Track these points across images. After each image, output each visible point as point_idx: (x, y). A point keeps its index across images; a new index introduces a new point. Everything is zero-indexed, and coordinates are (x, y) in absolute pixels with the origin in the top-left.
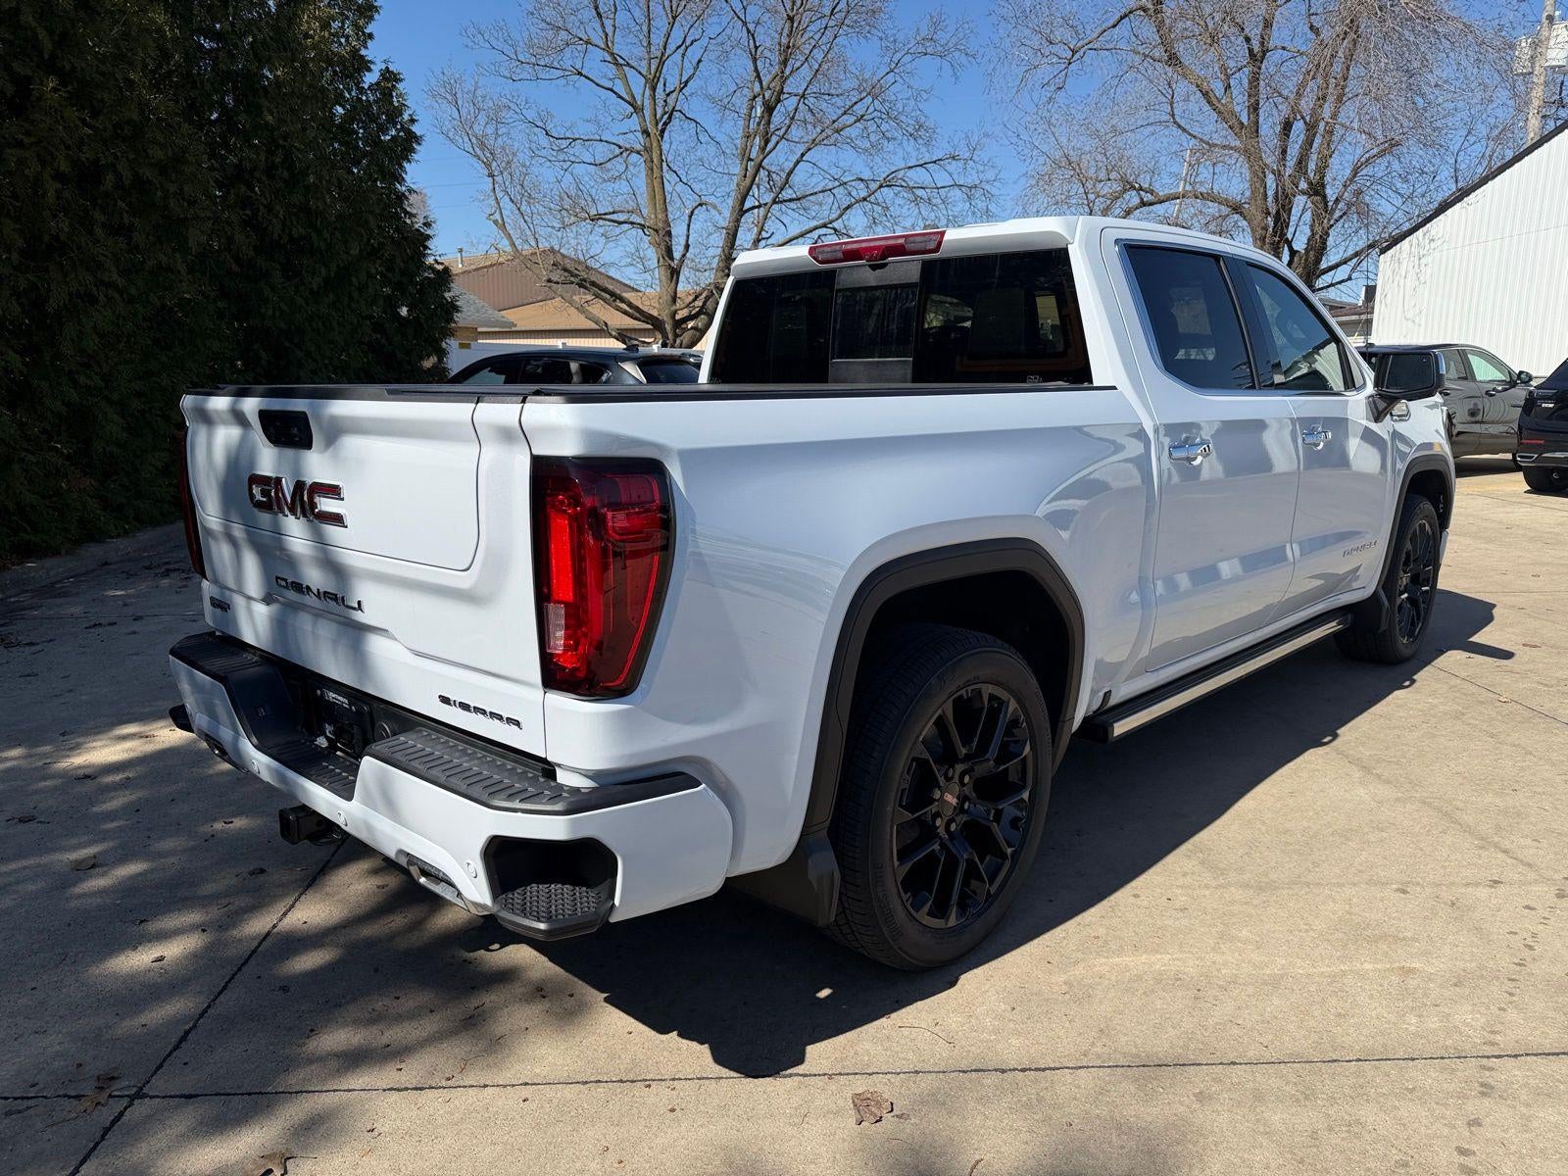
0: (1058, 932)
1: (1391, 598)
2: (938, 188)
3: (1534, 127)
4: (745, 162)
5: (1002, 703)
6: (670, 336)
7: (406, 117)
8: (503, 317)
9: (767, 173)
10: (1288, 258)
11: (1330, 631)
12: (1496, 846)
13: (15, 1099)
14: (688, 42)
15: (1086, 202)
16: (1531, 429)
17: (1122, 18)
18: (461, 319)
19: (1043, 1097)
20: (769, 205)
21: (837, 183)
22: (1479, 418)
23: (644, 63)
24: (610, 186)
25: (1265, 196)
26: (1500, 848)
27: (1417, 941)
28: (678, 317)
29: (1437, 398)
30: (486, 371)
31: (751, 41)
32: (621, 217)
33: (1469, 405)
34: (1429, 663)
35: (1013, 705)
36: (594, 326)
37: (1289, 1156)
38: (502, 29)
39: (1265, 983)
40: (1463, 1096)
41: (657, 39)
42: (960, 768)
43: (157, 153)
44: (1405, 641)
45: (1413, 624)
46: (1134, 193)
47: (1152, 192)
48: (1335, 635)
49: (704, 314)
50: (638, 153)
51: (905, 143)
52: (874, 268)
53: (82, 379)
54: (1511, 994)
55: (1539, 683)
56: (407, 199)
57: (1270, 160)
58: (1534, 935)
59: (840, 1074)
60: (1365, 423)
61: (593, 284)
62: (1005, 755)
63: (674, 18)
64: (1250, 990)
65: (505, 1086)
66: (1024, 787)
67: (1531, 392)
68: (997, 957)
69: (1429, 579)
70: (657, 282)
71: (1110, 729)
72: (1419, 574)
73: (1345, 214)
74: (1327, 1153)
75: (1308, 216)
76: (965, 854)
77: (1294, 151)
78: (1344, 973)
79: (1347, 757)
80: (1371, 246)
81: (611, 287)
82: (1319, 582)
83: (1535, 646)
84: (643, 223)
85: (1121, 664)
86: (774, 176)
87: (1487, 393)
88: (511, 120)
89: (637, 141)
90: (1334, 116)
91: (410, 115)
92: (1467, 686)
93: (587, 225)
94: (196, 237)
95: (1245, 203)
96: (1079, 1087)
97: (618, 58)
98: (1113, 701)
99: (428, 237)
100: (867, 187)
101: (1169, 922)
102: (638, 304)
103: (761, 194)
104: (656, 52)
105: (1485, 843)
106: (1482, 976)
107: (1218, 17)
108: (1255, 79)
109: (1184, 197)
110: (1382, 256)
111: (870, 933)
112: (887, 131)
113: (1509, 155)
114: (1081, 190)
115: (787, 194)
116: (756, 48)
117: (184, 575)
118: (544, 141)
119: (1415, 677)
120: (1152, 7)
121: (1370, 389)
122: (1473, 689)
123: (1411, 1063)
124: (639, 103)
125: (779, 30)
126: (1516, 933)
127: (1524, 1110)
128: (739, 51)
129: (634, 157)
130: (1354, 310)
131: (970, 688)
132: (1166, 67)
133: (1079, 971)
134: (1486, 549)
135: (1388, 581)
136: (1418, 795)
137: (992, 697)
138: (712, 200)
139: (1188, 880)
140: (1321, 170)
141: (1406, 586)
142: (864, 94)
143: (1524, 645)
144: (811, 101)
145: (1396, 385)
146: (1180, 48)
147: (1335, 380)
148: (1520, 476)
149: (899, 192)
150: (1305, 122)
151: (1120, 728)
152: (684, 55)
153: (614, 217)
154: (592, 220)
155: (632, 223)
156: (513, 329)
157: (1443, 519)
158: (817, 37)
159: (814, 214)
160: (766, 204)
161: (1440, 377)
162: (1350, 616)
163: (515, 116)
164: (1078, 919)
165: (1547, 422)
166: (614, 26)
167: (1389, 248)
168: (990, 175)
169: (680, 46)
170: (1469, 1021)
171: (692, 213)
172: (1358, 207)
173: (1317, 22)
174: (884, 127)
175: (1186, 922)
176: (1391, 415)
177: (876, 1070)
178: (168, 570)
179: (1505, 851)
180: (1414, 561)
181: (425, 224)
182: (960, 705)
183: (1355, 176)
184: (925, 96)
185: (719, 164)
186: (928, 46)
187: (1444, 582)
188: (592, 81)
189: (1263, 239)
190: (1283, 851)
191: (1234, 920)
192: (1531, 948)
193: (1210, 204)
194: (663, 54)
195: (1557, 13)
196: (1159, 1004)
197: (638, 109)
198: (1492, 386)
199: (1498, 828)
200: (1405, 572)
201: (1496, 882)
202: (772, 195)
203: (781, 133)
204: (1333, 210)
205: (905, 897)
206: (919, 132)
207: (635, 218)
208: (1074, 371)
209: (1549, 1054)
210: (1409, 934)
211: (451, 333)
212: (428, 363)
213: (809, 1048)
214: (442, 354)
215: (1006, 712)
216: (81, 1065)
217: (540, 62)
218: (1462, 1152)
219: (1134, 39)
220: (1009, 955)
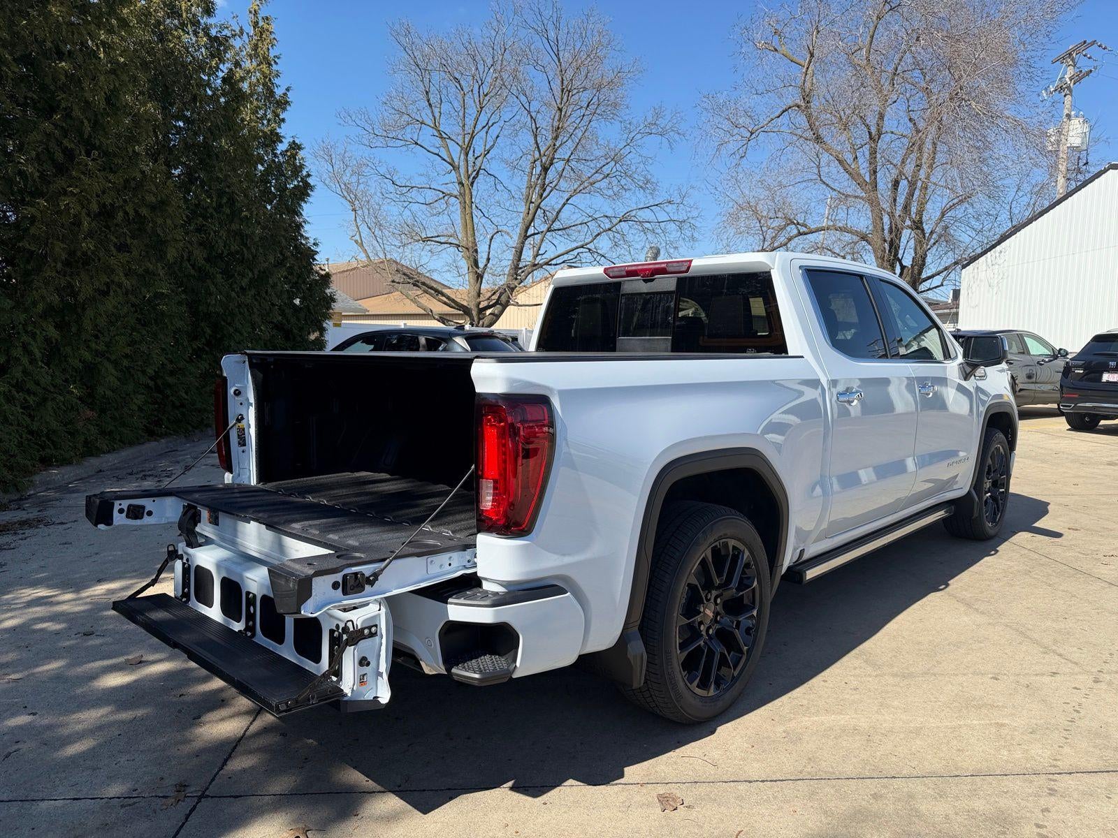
0: (777, 703)
1: (980, 497)
2: (659, 222)
3: (1061, 186)
4: (528, 204)
5: (740, 551)
6: (476, 319)
7: (304, 173)
8: (360, 306)
9: (542, 211)
10: (900, 271)
11: (940, 517)
12: (1054, 652)
13: (125, 798)
14: (490, 124)
15: (761, 233)
16: (1070, 388)
17: (784, 112)
18: (336, 307)
19: (776, 796)
20: (544, 233)
21: (590, 219)
22: (1034, 380)
23: (460, 137)
24: (436, 219)
25: (883, 229)
26: (1057, 653)
27: (1006, 707)
28: (481, 306)
29: (1004, 365)
30: (360, 342)
31: (533, 124)
32: (443, 239)
33: (1026, 371)
34: (1006, 540)
35: (747, 553)
36: (422, 312)
37: (932, 828)
38: (364, 114)
39: (911, 732)
40: (1037, 795)
41: (470, 122)
42: (714, 593)
43: (151, 199)
44: (990, 525)
45: (995, 514)
46: (793, 226)
47: (805, 226)
48: (944, 520)
49: (499, 304)
50: (456, 197)
51: (637, 192)
52: (646, 281)
53: (93, 345)
54: (1066, 738)
55: (1079, 552)
56: (303, 227)
57: (886, 206)
58: (1080, 705)
59: (648, 783)
60: (958, 381)
61: (424, 284)
62: (742, 585)
63: (481, 108)
64: (902, 736)
65: (437, 791)
66: (754, 608)
67: (1067, 363)
68: (739, 717)
69: (1004, 484)
70: (468, 283)
71: (804, 574)
72: (997, 481)
73: (937, 241)
74: (956, 827)
75: (912, 243)
76: (719, 649)
77: (901, 200)
78: (960, 726)
79: (955, 597)
80: (956, 263)
81: (435, 286)
82: (931, 485)
83: (1077, 530)
84: (458, 243)
85: (810, 532)
86: (547, 213)
87: (1038, 362)
88: (368, 174)
89: (455, 189)
90: (928, 177)
91: (307, 172)
92: (1032, 554)
93: (421, 244)
94: (171, 254)
95: (869, 234)
96: (799, 791)
97: (443, 134)
98: (806, 556)
99: (316, 253)
100: (611, 222)
101: (847, 697)
102: (453, 297)
103: (539, 224)
104: (469, 129)
105: (1046, 650)
106: (1047, 728)
107: (848, 112)
108: (873, 153)
109: (828, 229)
110: (964, 270)
111: (662, 696)
112: (625, 185)
113: (1047, 204)
114: (758, 224)
115: (557, 225)
116: (537, 129)
117: (157, 479)
118: (391, 188)
119: (998, 549)
120: (803, 104)
121: (960, 359)
122: (1036, 556)
123: (1005, 777)
124: (457, 164)
125: (552, 117)
126: (1068, 703)
127: (1076, 803)
128: (525, 131)
129: (453, 200)
130: (946, 306)
131: (721, 541)
132: (815, 145)
133: (792, 724)
134: (1042, 467)
135: (977, 485)
136: (1003, 621)
137: (734, 547)
138: (505, 228)
139: (857, 671)
140: (920, 213)
141: (989, 489)
142: (609, 160)
143: (1069, 529)
144: (573, 163)
145: (977, 357)
146: (823, 132)
147: (938, 353)
148: (1063, 419)
149: (633, 225)
150: (908, 181)
151: (811, 574)
152: (487, 132)
153: (437, 239)
154: (424, 241)
155: (451, 243)
156: (367, 313)
157: (1012, 444)
158: (577, 121)
159: (574, 238)
160: (542, 232)
161: (1005, 352)
162: (953, 507)
163: (372, 171)
164: (789, 695)
165: (1080, 383)
166: (440, 112)
167: (968, 264)
168: (695, 214)
169: (485, 127)
170: (1040, 753)
171: (492, 237)
172: (945, 236)
173: (913, 115)
174: (623, 182)
175: (857, 697)
176: (975, 375)
177: (670, 781)
178: (145, 476)
179: (1060, 655)
180: (994, 472)
181: (314, 244)
182: (715, 551)
183: (942, 217)
184: (651, 161)
185: (510, 205)
186: (652, 128)
187: (1014, 488)
188: (425, 148)
189: (882, 259)
190: (917, 654)
191: (888, 695)
192: (1078, 712)
193: (846, 233)
194: (473, 132)
195: (1073, 113)
196: (844, 744)
197: (455, 168)
198: (1041, 358)
199: (1055, 641)
200: (988, 479)
201: (1054, 673)
202: (547, 226)
203: (553, 185)
204: (929, 240)
205: (684, 674)
206: (647, 185)
207: (451, 240)
208: (777, 346)
209: (1090, 772)
210: (1000, 704)
211: (329, 317)
212: (312, 337)
213: (626, 769)
214: (322, 330)
215: (743, 558)
216: (162, 779)
217: (389, 136)
218: (1038, 826)
219: (791, 125)
220: (747, 716)
